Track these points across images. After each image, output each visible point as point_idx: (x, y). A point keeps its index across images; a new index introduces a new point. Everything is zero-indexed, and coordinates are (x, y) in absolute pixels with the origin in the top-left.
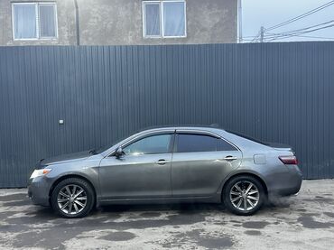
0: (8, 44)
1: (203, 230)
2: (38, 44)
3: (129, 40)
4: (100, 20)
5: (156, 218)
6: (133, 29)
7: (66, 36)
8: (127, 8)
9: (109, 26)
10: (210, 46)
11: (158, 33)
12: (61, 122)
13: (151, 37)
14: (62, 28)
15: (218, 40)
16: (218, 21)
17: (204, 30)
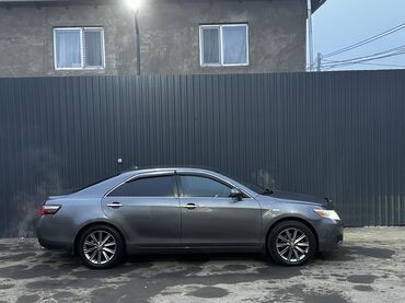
0: (49, 74)
1: (304, 286)
2: (83, 74)
3: (184, 69)
4: (152, 46)
5: (244, 272)
6: (189, 56)
7: (114, 64)
8: (182, 34)
9: (162, 54)
10: (275, 75)
11: (217, 61)
12: (120, 160)
13: (209, 65)
14: (110, 56)
15: (284, 68)
16: (284, 46)
17: (269, 56)
